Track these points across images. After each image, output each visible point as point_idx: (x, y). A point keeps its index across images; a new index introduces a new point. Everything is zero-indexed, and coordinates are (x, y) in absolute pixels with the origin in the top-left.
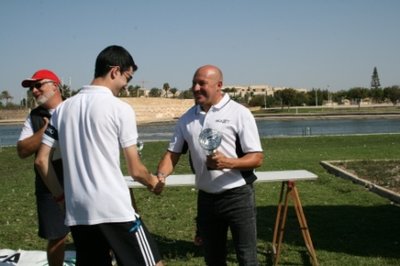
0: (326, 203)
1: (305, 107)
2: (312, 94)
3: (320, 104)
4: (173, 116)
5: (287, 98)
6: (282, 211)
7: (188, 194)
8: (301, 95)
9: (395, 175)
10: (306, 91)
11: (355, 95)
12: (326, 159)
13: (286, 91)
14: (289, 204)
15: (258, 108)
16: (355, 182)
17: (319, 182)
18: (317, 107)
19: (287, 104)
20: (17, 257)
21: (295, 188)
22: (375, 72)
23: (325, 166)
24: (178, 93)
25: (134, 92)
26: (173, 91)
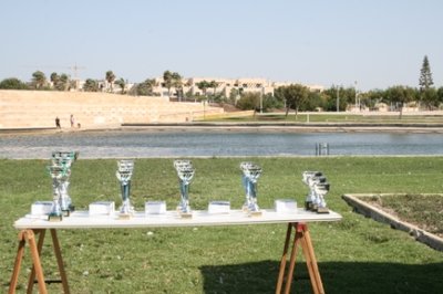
0: (352, 258)
1: (320, 112)
2: (332, 93)
3: (342, 109)
4: (121, 121)
5: (293, 98)
6: (287, 269)
7: (142, 240)
8: (314, 95)
10: (322, 88)
11: (396, 97)
12: (351, 192)
13: (292, 87)
14: (297, 258)
15: (250, 113)
16: (394, 226)
17: (341, 225)
18: (338, 113)
19: (293, 107)
21: (307, 234)
22: (426, 64)
23: (350, 202)
24: (129, 87)
25: (61, 83)
26: (121, 84)
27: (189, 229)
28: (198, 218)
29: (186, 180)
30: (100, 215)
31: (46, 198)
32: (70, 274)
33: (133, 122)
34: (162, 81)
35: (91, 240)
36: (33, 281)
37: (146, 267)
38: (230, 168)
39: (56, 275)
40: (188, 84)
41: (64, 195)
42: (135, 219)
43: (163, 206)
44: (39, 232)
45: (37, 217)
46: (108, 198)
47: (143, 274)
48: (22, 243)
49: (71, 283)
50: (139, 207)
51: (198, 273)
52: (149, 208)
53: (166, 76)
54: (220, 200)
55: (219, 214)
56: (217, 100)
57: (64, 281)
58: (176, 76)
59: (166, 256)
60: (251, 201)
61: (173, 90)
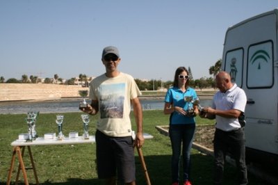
0: (159, 154)
1: (146, 91)
2: (151, 83)
3: (156, 89)
4: (61, 96)
7: (69, 149)
8: (144, 83)
9: (201, 134)
10: (147, 81)
12: (159, 125)
18: (154, 91)
23: (159, 129)
24: (64, 81)
25: (34, 80)
26: (60, 80)
29: (87, 123)
30: (50, 139)
31: (25, 132)
32: (37, 165)
33: (66, 96)
34: (79, 78)
35: (47, 149)
36: (20, 168)
37: (71, 160)
40: (90, 80)
41: (33, 130)
42: (65, 140)
43: (77, 135)
44: (23, 147)
45: (21, 140)
47: (69, 163)
48: (15, 152)
49: (37, 169)
50: (66, 135)
52: (70, 135)
53: (80, 76)
57: (34, 168)
58: (85, 76)
59: (79, 155)
61: (84, 82)
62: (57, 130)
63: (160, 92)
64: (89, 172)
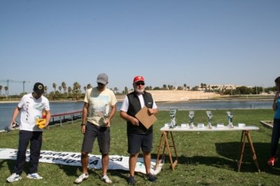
0: (263, 142)
1: (251, 95)
2: (255, 89)
3: (258, 93)
4: (188, 99)
5: (242, 90)
7: (196, 135)
8: (249, 89)
10: (252, 87)
12: (263, 120)
13: (242, 87)
15: (228, 95)
17: (259, 131)
18: (257, 95)
19: (242, 93)
20: (121, 159)
23: (262, 124)
24: (191, 88)
25: (171, 88)
26: (188, 88)
27: (211, 132)
28: (214, 129)
29: (210, 117)
30: (185, 127)
31: (169, 122)
32: (176, 145)
33: (192, 99)
34: (201, 86)
35: (181, 134)
36: (165, 146)
37: (198, 143)
38: (224, 113)
39: (172, 144)
40: (209, 87)
41: (174, 121)
42: (195, 129)
43: (203, 125)
44: (167, 132)
45: (166, 127)
46: (186, 122)
48: (162, 135)
49: (176, 147)
50: (196, 125)
51: (214, 145)
52: (199, 125)
53: (202, 84)
54: (220, 123)
55: (221, 127)
56: (218, 92)
57: (174, 146)
58: (205, 85)
59: (204, 140)
60: (231, 123)
61: (204, 89)
62: (190, 121)
63: (262, 96)
64: (211, 152)
